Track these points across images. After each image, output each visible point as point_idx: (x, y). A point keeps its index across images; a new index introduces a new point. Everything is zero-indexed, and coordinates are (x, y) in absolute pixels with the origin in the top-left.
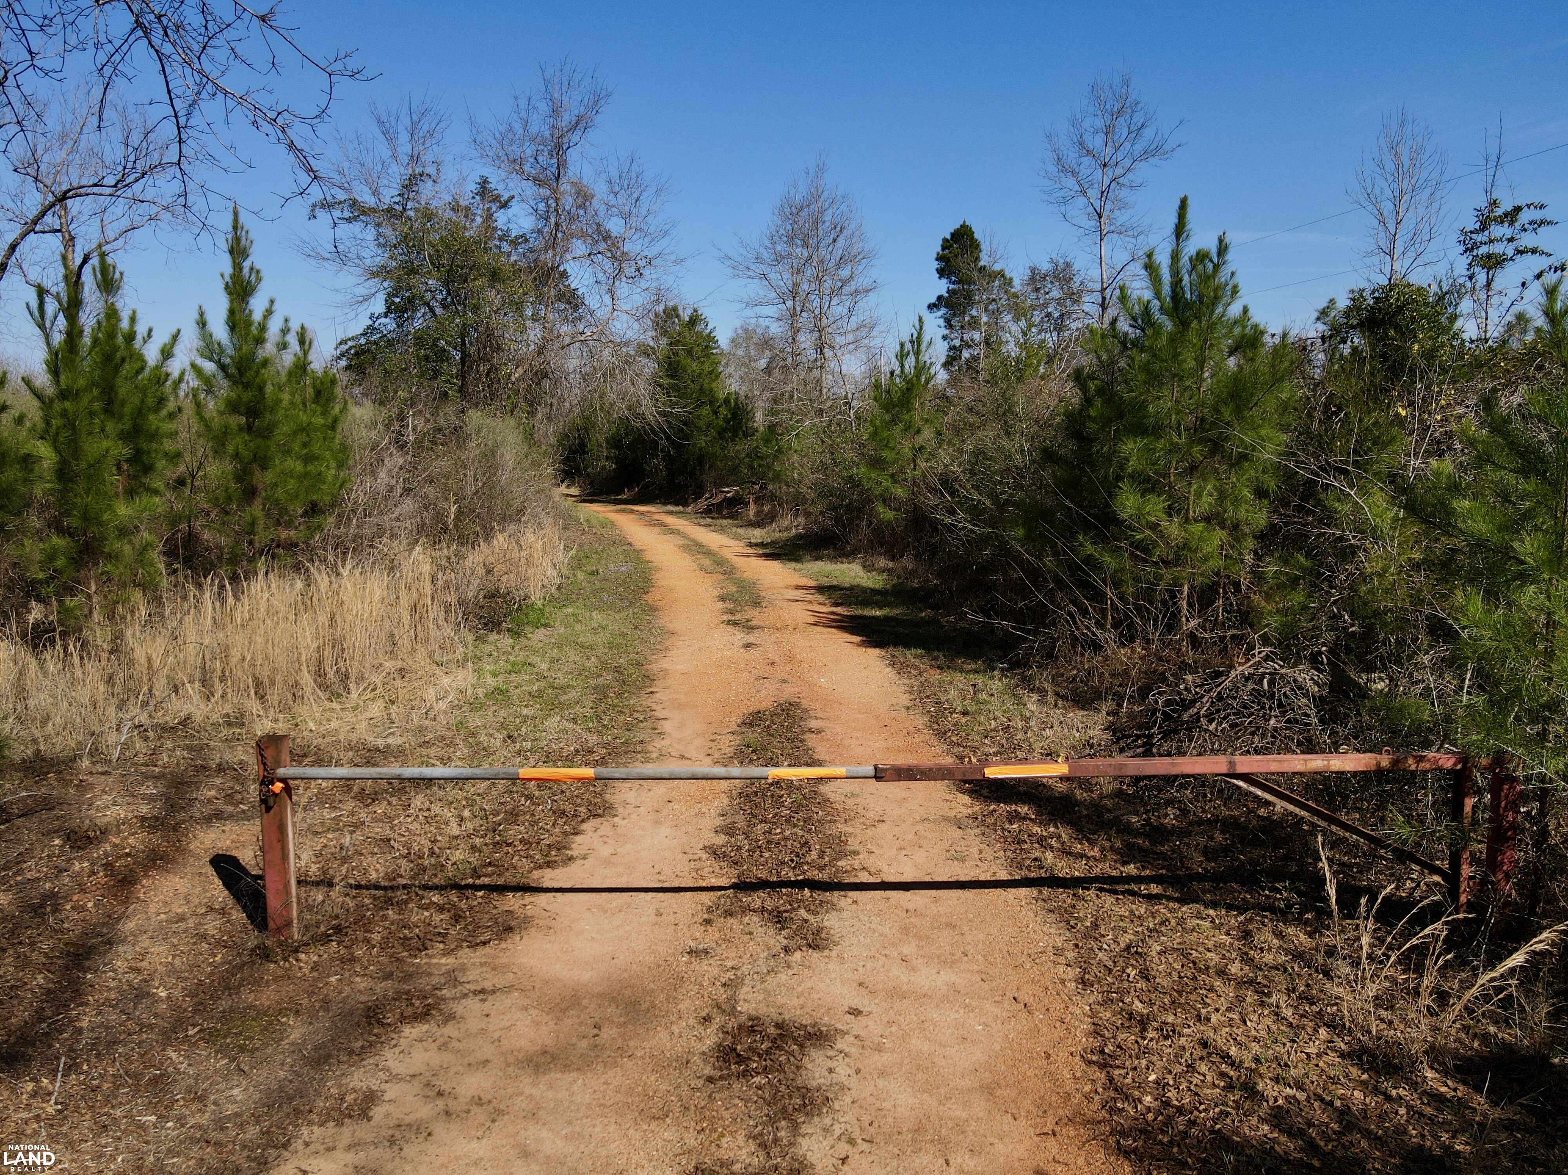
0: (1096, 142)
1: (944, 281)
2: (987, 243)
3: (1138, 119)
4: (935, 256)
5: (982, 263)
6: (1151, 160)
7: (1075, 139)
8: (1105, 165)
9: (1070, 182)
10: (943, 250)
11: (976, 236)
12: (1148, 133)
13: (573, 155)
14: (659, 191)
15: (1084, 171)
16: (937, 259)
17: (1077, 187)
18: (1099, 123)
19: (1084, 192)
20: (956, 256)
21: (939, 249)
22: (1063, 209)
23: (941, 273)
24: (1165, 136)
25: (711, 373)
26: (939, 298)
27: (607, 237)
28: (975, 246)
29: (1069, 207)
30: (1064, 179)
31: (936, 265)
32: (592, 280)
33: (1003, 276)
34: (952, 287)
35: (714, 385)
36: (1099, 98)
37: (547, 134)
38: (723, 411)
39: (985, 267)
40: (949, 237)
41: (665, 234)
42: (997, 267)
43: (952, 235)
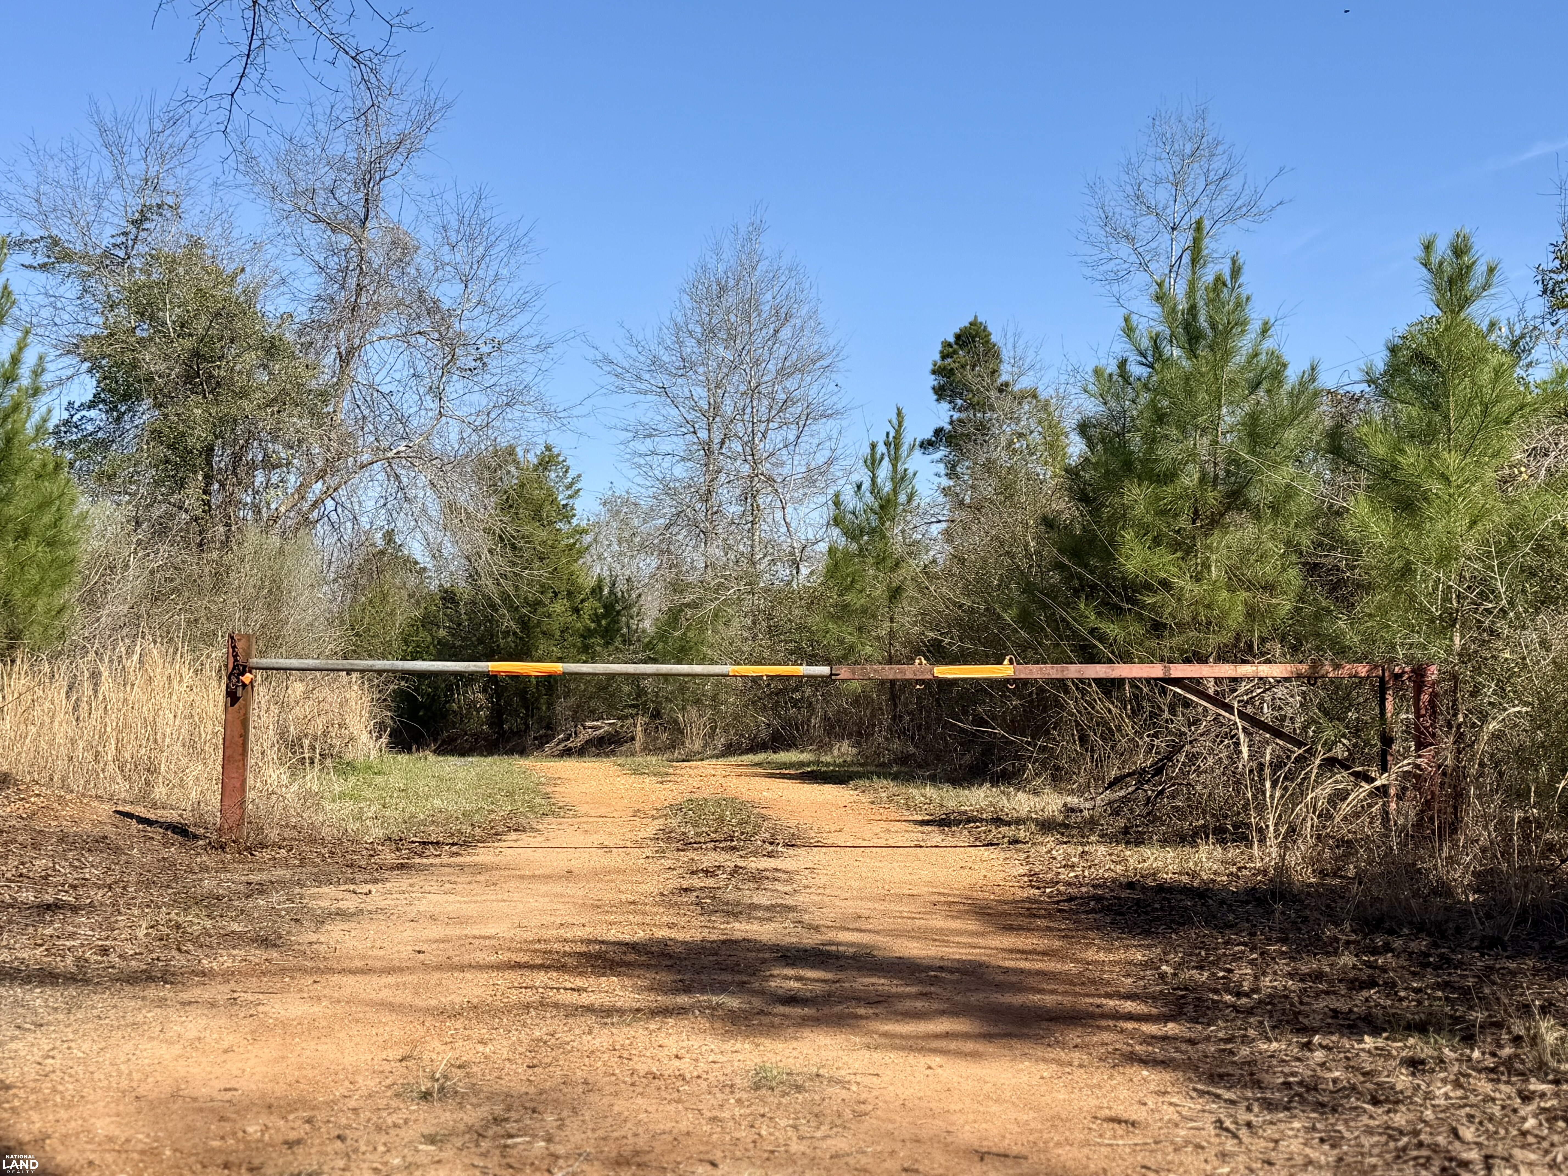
0: (1162, 195)
1: (945, 405)
2: (1010, 346)
3: (1219, 165)
4: (930, 367)
5: (1004, 378)
6: (1241, 222)
7: (1129, 190)
8: (1173, 229)
9: (1124, 250)
10: (944, 357)
11: (993, 339)
12: (1234, 183)
13: (389, 188)
14: (512, 247)
15: (1142, 233)
16: (934, 372)
17: (1133, 258)
18: (1164, 169)
19: (1144, 266)
20: (963, 367)
21: (937, 357)
22: (1115, 287)
23: (940, 392)
24: (1260, 190)
25: (571, 547)
26: (938, 432)
27: (434, 309)
28: (991, 353)
29: (1125, 287)
30: (1114, 246)
31: (932, 381)
32: (407, 372)
33: (1035, 396)
34: (956, 415)
35: (575, 566)
36: (1163, 135)
37: (351, 155)
38: (590, 606)
39: (1007, 384)
40: (952, 339)
41: (524, 306)
42: (1024, 383)
43: (958, 337)
